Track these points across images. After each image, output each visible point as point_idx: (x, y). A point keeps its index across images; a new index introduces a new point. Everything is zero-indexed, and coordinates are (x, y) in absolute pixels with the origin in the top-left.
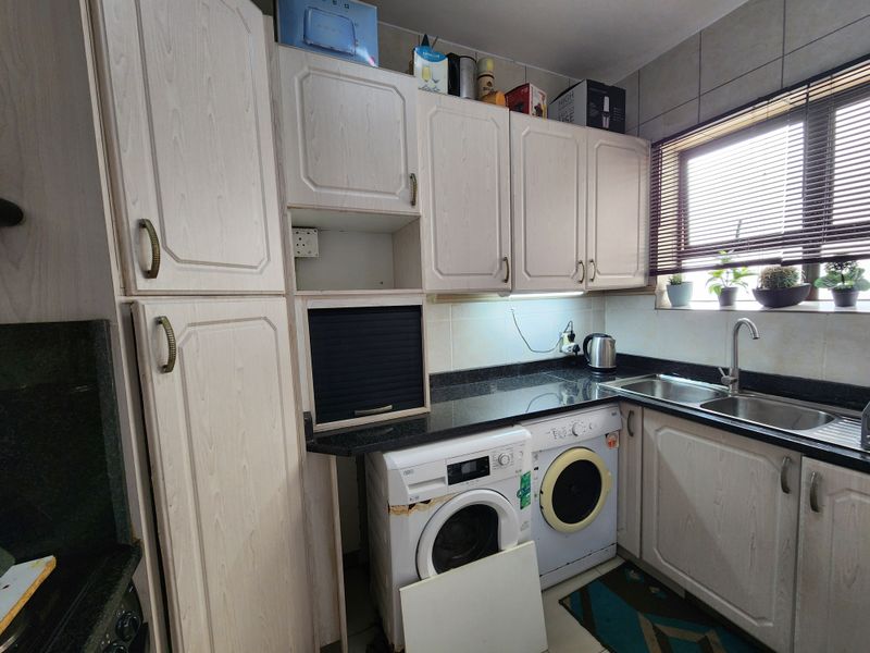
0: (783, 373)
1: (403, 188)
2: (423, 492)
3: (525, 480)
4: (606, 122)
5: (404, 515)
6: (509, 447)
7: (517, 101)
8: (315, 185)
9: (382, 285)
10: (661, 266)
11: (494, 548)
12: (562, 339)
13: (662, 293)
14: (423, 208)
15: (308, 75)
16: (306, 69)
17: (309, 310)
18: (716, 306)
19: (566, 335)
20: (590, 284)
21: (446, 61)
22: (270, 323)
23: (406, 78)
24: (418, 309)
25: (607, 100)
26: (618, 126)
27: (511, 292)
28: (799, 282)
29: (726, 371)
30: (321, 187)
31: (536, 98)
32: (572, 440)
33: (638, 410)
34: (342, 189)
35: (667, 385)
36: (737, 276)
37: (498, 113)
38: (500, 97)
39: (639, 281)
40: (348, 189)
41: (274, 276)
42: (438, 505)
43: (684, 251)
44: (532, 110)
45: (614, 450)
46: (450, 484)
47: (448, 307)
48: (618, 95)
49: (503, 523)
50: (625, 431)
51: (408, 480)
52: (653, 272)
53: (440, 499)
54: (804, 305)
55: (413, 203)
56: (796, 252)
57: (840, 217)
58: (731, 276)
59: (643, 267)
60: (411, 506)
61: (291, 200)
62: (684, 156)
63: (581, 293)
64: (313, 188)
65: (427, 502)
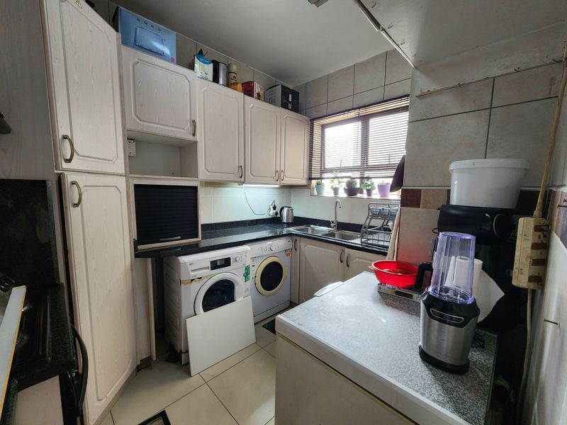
0: (351, 223)
1: (189, 127)
2: (199, 274)
3: (247, 269)
4: (290, 106)
5: (188, 285)
6: (240, 253)
7: (248, 90)
8: (141, 120)
9: (173, 175)
10: (313, 176)
11: (232, 300)
12: (270, 208)
13: (313, 188)
14: (198, 137)
15: (138, 62)
16: (136, 60)
17: (135, 185)
18: (332, 195)
19: (272, 207)
20: (282, 182)
21: (212, 65)
22: (118, 189)
23: (191, 71)
24: (195, 188)
25: (290, 96)
26: (296, 109)
27: (243, 183)
28: (358, 186)
29: (333, 222)
30: (144, 121)
31: (257, 89)
32: (269, 252)
33: (298, 238)
34: (154, 123)
35: (313, 229)
36: (340, 182)
37: (238, 95)
38: (239, 86)
39: (304, 182)
40: (158, 124)
41: (120, 166)
42: (206, 279)
43: (323, 171)
44: (255, 95)
45: (289, 257)
46: (212, 270)
47: (211, 189)
48: (296, 94)
49: (237, 288)
50: (294, 249)
51: (191, 268)
52: (310, 179)
53: (206, 277)
54: (359, 195)
55: (194, 135)
56: (357, 174)
57: (371, 162)
58: (337, 183)
59: (306, 176)
60: (192, 280)
61: (129, 126)
62: (323, 127)
63: (278, 186)
64: (139, 122)
65: (201, 278)
